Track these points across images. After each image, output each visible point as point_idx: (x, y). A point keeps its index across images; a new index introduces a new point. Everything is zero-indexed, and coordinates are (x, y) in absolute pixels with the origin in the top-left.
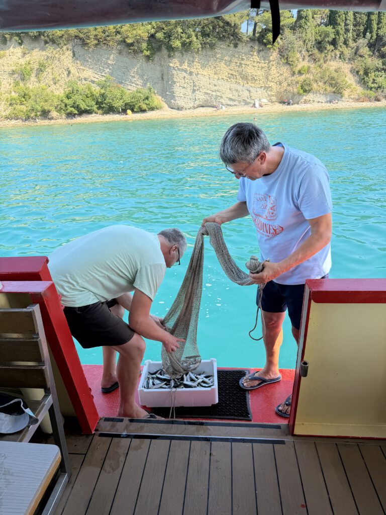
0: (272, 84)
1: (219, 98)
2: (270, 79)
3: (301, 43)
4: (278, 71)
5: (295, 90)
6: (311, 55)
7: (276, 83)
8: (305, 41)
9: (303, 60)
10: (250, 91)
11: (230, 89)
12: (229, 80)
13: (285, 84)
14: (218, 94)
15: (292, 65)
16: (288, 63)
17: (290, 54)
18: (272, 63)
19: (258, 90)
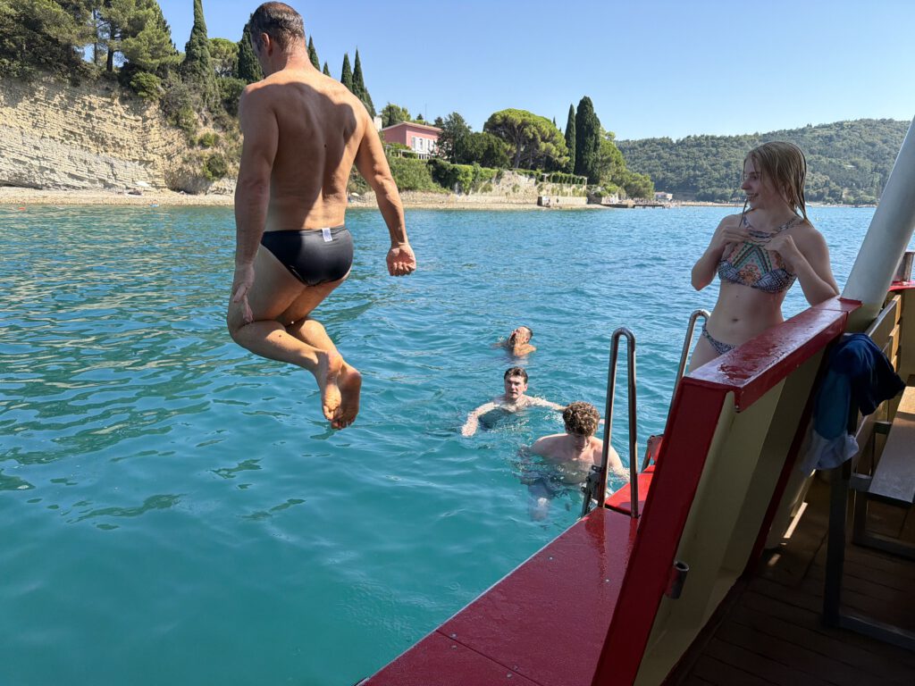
0: (152, 157)
1: (48, 172)
2: (149, 148)
3: (198, 96)
4: (162, 137)
5: (198, 171)
6: (217, 118)
7: (162, 156)
8: (204, 95)
9: (205, 123)
10: (112, 165)
11: (70, 158)
12: (66, 142)
13: (178, 160)
14: (44, 164)
15: (187, 130)
16: (178, 126)
17: (181, 112)
18: (149, 122)
19: (128, 164)
